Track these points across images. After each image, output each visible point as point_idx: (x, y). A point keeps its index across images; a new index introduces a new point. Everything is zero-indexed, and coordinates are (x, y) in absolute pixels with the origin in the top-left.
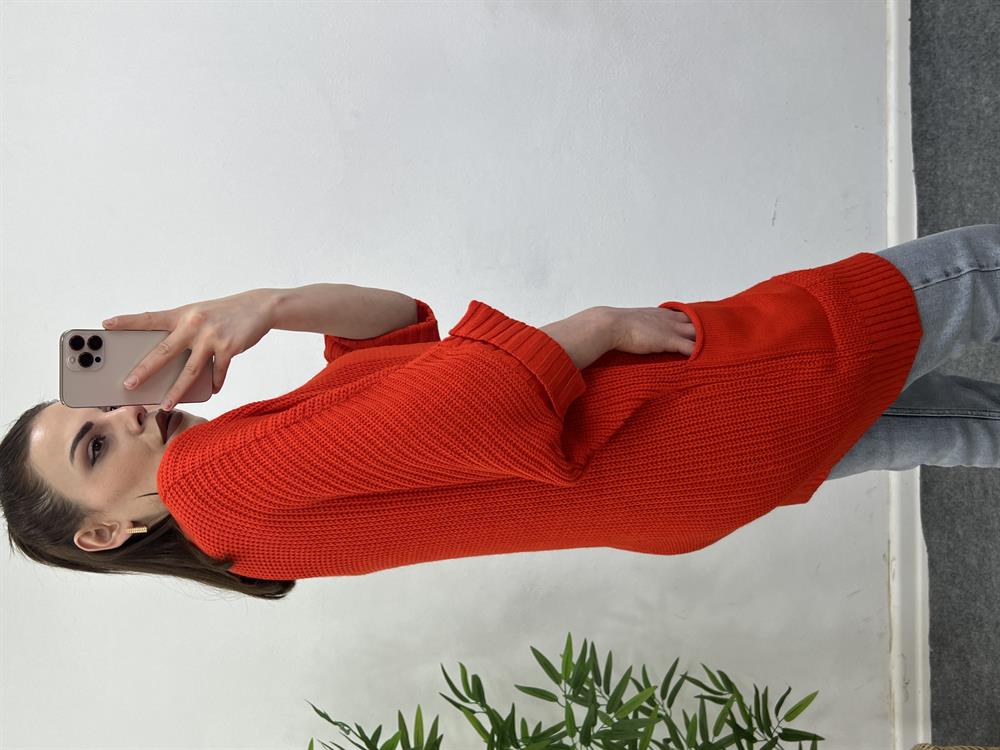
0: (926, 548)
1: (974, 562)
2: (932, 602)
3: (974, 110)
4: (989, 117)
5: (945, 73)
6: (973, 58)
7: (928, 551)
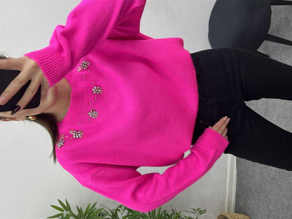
0: (236, 170)
1: (251, 173)
2: (237, 185)
7: (237, 171)
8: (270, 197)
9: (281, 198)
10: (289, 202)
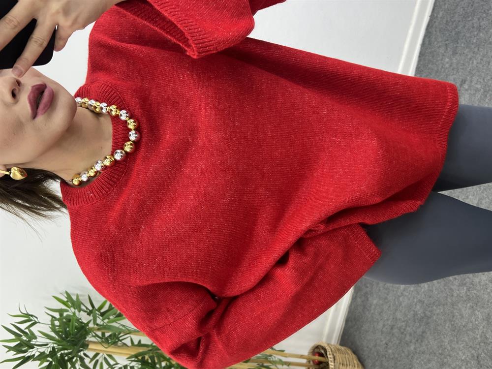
3: (441, 63)
4: (447, 68)
5: (434, 43)
6: (447, 40)
8: (401, 299)
9: (416, 305)
10: (424, 313)
